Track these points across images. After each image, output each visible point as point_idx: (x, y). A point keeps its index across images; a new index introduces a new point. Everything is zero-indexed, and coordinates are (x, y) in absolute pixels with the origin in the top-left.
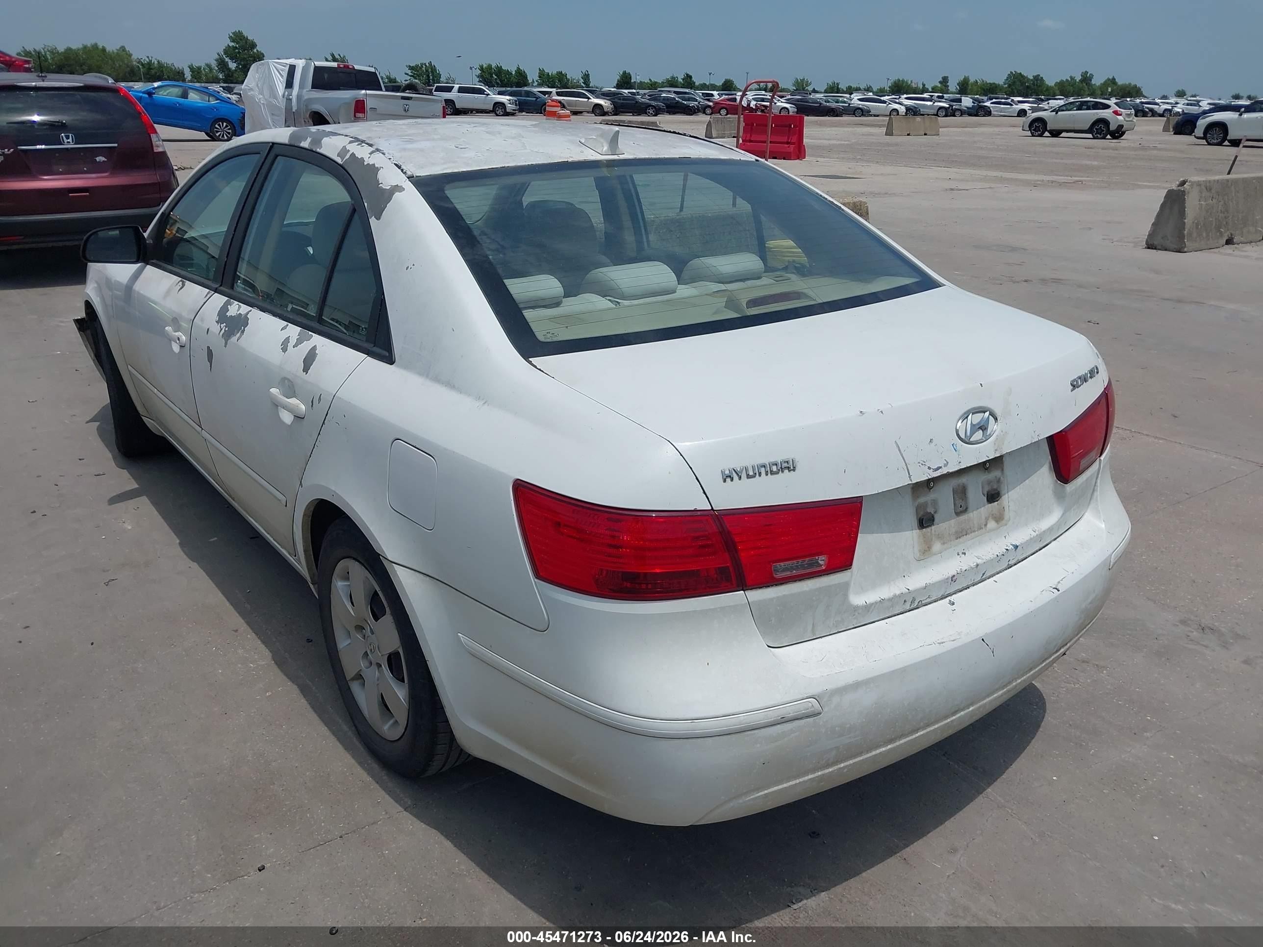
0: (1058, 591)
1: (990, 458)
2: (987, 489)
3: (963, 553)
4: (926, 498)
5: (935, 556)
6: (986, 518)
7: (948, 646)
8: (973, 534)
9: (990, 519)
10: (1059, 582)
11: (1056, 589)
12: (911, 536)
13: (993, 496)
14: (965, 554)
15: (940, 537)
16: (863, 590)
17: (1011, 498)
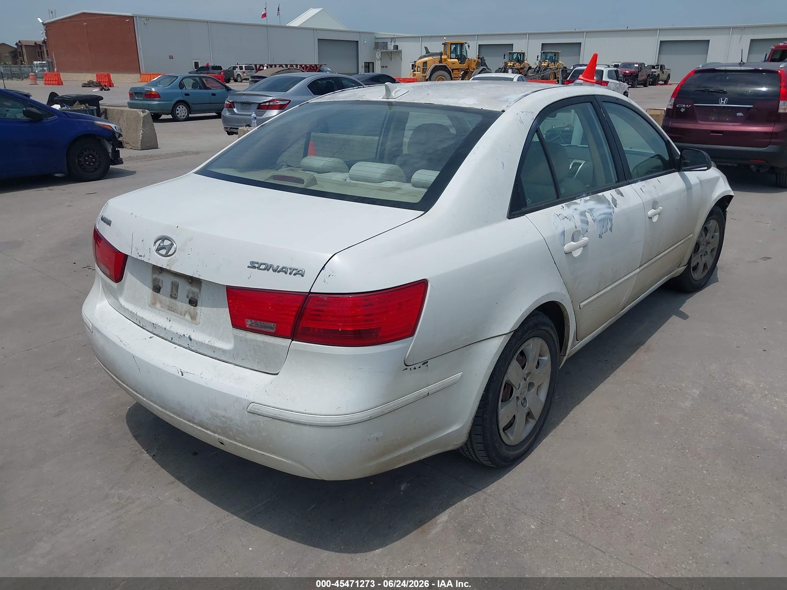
0: (182, 375)
1: (163, 267)
2: (191, 296)
3: (169, 320)
4: (161, 277)
5: (156, 310)
6: (185, 311)
7: (122, 345)
8: (177, 314)
9: (188, 313)
10: (187, 372)
11: (182, 373)
12: (148, 291)
13: (193, 302)
14: (170, 321)
15: (161, 302)
16: (126, 300)
17: (202, 310)
